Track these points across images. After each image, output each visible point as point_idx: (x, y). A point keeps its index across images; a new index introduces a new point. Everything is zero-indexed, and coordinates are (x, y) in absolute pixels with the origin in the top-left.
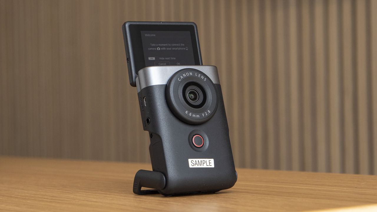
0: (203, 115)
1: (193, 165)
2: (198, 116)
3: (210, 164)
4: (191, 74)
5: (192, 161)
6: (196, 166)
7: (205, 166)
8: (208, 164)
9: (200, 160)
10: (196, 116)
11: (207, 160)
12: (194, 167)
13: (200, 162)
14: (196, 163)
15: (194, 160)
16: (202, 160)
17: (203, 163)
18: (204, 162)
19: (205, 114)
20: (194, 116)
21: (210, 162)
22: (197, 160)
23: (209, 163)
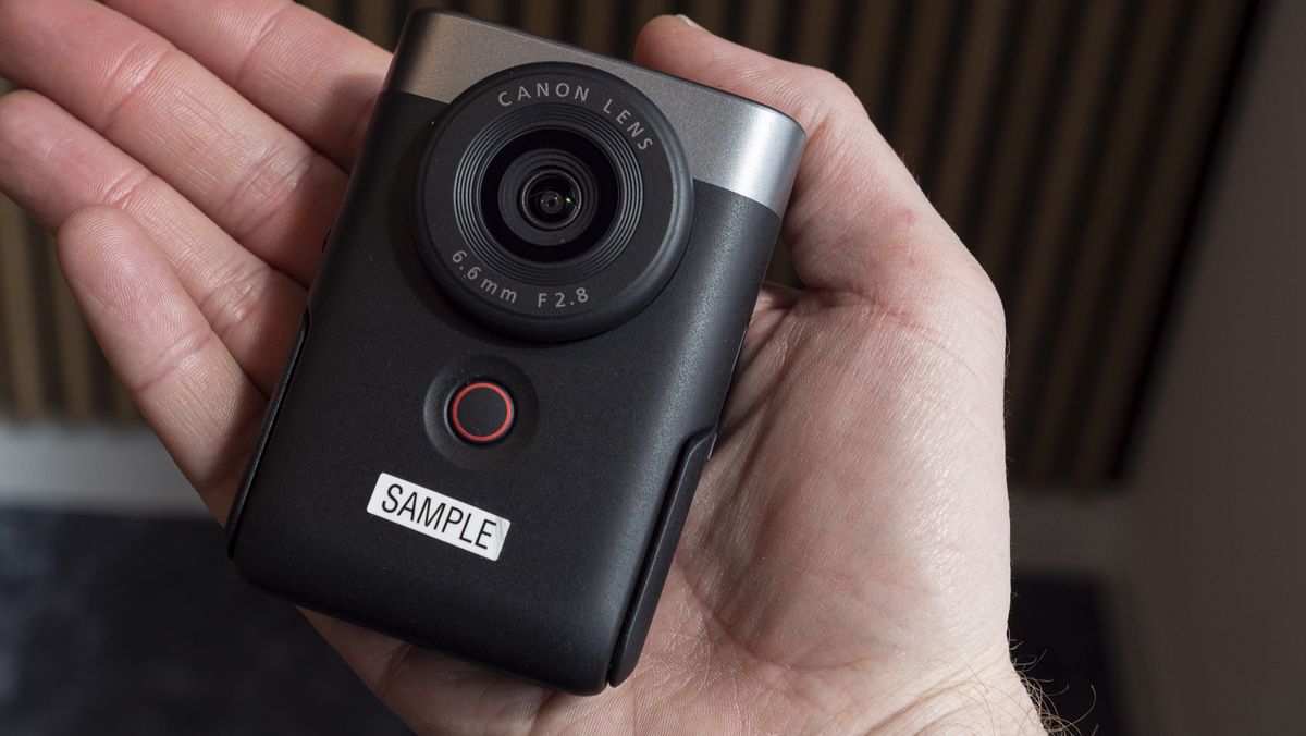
0: (540, 300)
1: (390, 505)
2: (509, 295)
3: (484, 540)
4: (582, 94)
5: (395, 492)
6: (404, 520)
7: (451, 536)
8: (472, 533)
9: (438, 498)
10: (499, 291)
11: (479, 515)
12: (392, 517)
13: (434, 507)
14: (410, 506)
15: (409, 487)
16: (450, 502)
17: (448, 520)
18: (455, 516)
19: (552, 300)
20: (489, 285)
21: (488, 528)
22: (423, 493)
23: (482, 532)
